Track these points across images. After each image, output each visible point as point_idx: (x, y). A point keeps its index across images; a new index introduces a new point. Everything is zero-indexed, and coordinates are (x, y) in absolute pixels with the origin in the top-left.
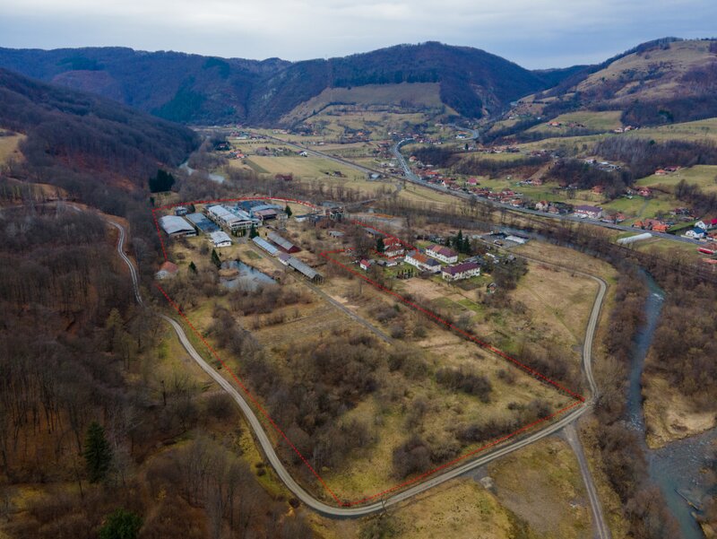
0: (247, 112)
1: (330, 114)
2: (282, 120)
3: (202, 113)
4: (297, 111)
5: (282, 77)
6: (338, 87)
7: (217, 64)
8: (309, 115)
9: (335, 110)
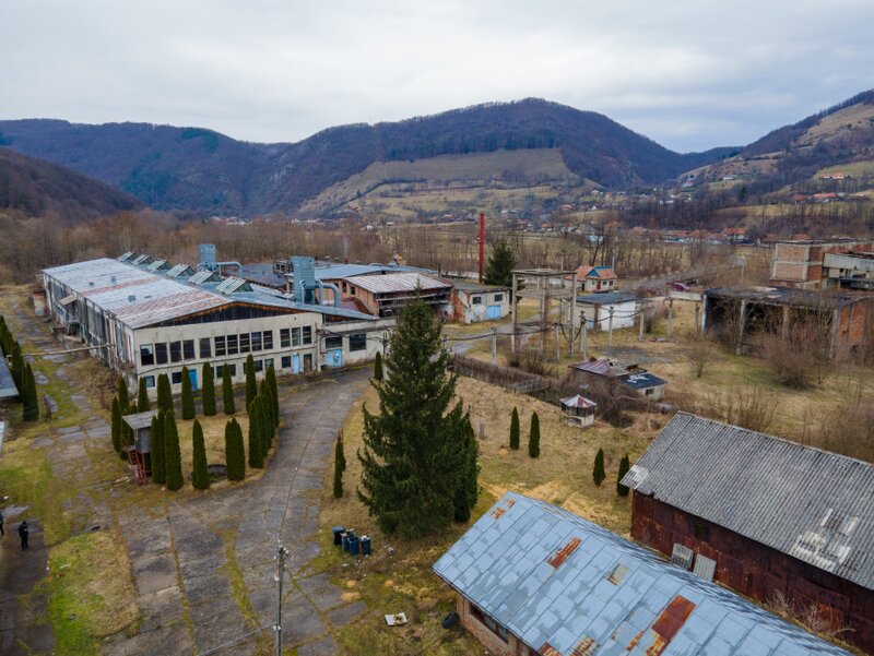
0: (245, 201)
1: (384, 195)
2: (304, 209)
3: (170, 200)
4: (328, 195)
5: (301, 149)
6: (394, 159)
7: (198, 135)
8: (349, 198)
9: (394, 190)
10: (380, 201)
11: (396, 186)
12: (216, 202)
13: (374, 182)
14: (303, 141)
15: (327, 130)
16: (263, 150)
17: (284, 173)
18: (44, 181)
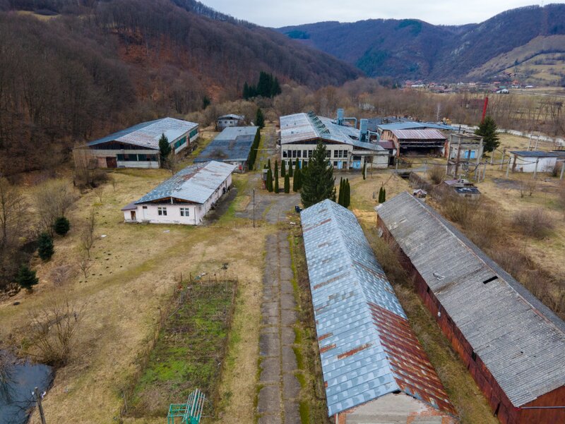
0: (430, 69)
1: (536, 63)
2: (471, 74)
3: (384, 69)
4: (492, 63)
5: (480, 29)
6: (555, 34)
7: (410, 24)
8: (508, 66)
9: (547, 59)
10: (533, 67)
11: (550, 56)
12: (411, 70)
13: (533, 52)
14: (483, 23)
15: (504, 13)
16: (453, 31)
17: (462, 48)
18: (313, 63)
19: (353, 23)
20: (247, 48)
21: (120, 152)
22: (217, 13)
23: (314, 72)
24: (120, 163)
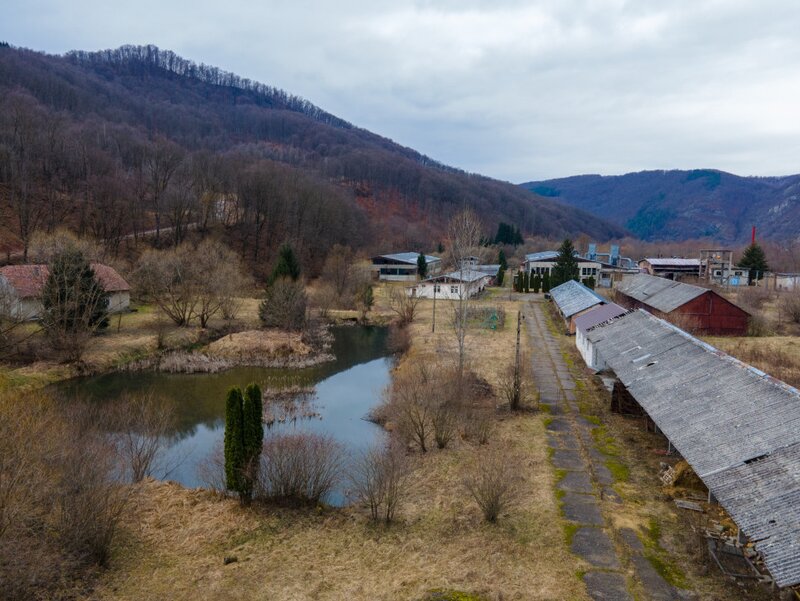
3: (666, 233)
7: (702, 175)
16: (771, 184)
17: (786, 204)
18: (564, 220)
19: (621, 177)
20: (483, 199)
21: (383, 266)
22: (444, 167)
23: (566, 230)
24: (382, 277)
